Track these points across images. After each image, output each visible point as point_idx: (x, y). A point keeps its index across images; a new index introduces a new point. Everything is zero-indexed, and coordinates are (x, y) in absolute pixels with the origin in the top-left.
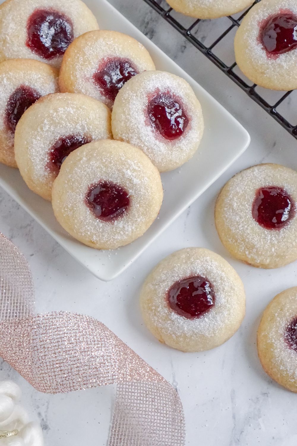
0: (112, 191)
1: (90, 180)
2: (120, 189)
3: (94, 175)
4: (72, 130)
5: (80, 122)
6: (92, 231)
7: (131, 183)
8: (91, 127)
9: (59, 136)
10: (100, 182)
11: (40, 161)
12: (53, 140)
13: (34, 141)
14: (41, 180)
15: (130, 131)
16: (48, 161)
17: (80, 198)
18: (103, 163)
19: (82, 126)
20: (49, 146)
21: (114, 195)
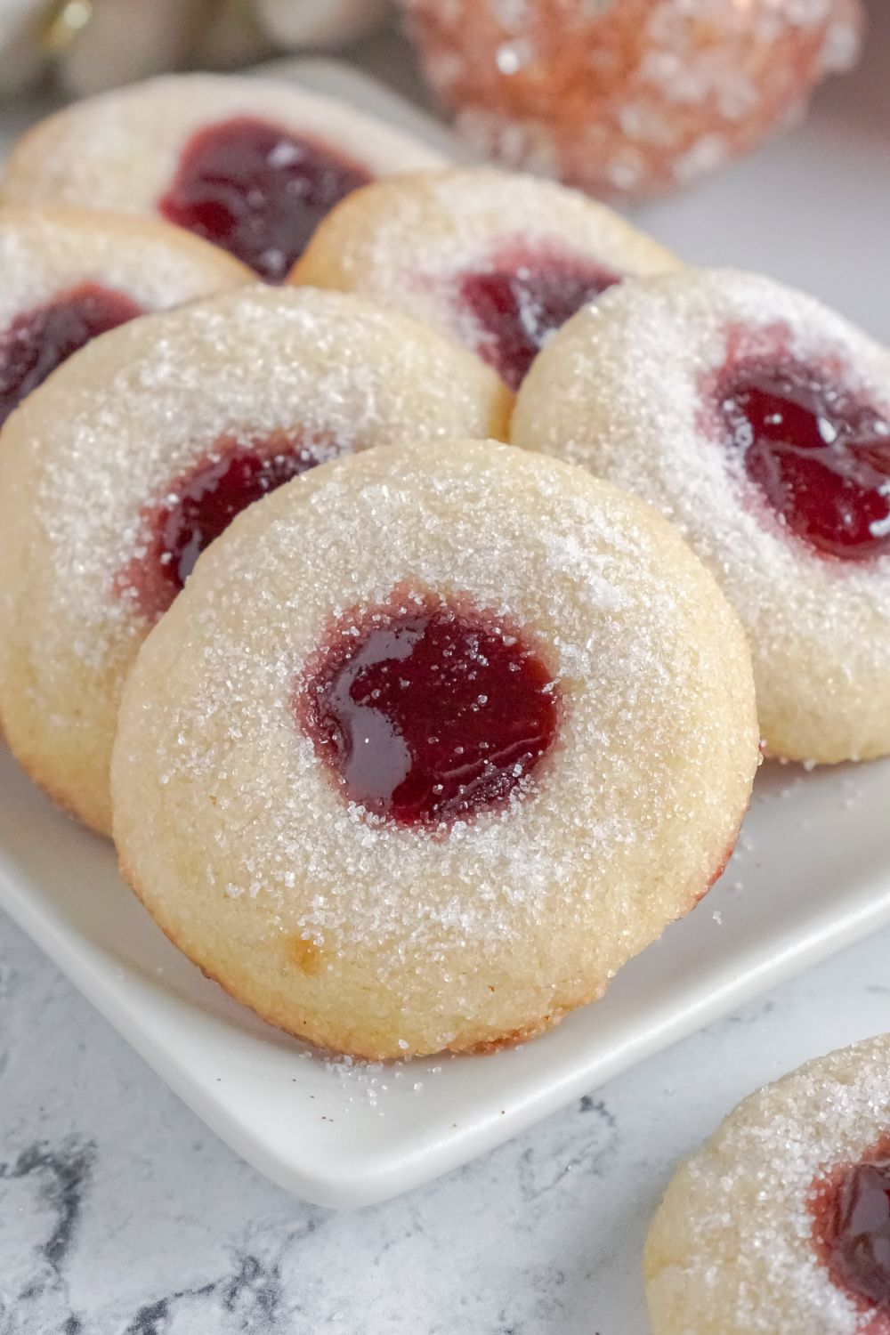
0: (462, 647)
1: (346, 581)
2: (509, 641)
3: (372, 552)
4: (294, 399)
5: (345, 371)
6: (312, 868)
7: (575, 603)
8: (399, 402)
9: (219, 423)
10: (399, 597)
11: (93, 540)
12: (185, 446)
13: (82, 433)
14: (78, 648)
15: (607, 431)
16: (140, 553)
17: (272, 677)
18: (428, 497)
19: (351, 391)
20: (156, 472)
21: (470, 670)
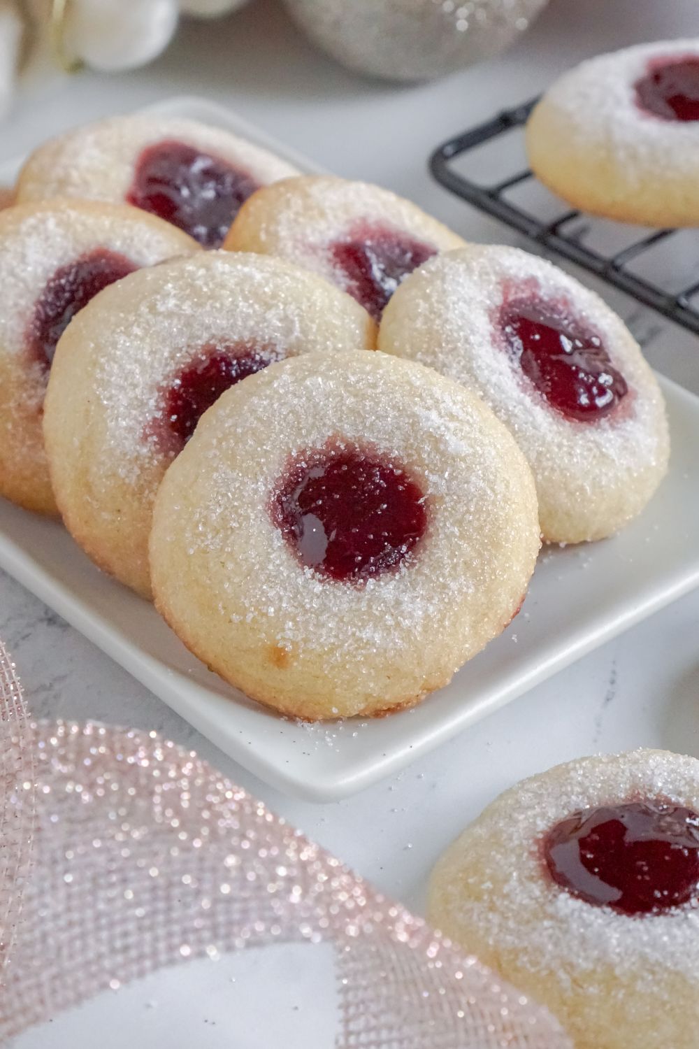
0: (370, 477)
1: (299, 434)
2: (398, 472)
3: (314, 417)
4: (252, 323)
5: (282, 307)
6: (284, 605)
7: (437, 450)
8: (314, 327)
9: (206, 336)
10: (331, 444)
11: (130, 406)
12: (184, 349)
13: (122, 339)
14: (122, 472)
15: (440, 346)
16: (159, 415)
17: (256, 491)
18: (347, 385)
19: (285, 319)
20: (167, 365)
21: (376, 489)
